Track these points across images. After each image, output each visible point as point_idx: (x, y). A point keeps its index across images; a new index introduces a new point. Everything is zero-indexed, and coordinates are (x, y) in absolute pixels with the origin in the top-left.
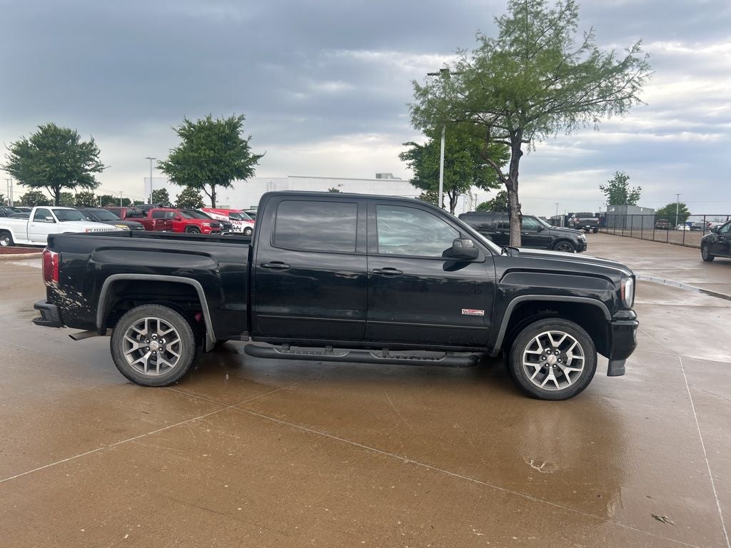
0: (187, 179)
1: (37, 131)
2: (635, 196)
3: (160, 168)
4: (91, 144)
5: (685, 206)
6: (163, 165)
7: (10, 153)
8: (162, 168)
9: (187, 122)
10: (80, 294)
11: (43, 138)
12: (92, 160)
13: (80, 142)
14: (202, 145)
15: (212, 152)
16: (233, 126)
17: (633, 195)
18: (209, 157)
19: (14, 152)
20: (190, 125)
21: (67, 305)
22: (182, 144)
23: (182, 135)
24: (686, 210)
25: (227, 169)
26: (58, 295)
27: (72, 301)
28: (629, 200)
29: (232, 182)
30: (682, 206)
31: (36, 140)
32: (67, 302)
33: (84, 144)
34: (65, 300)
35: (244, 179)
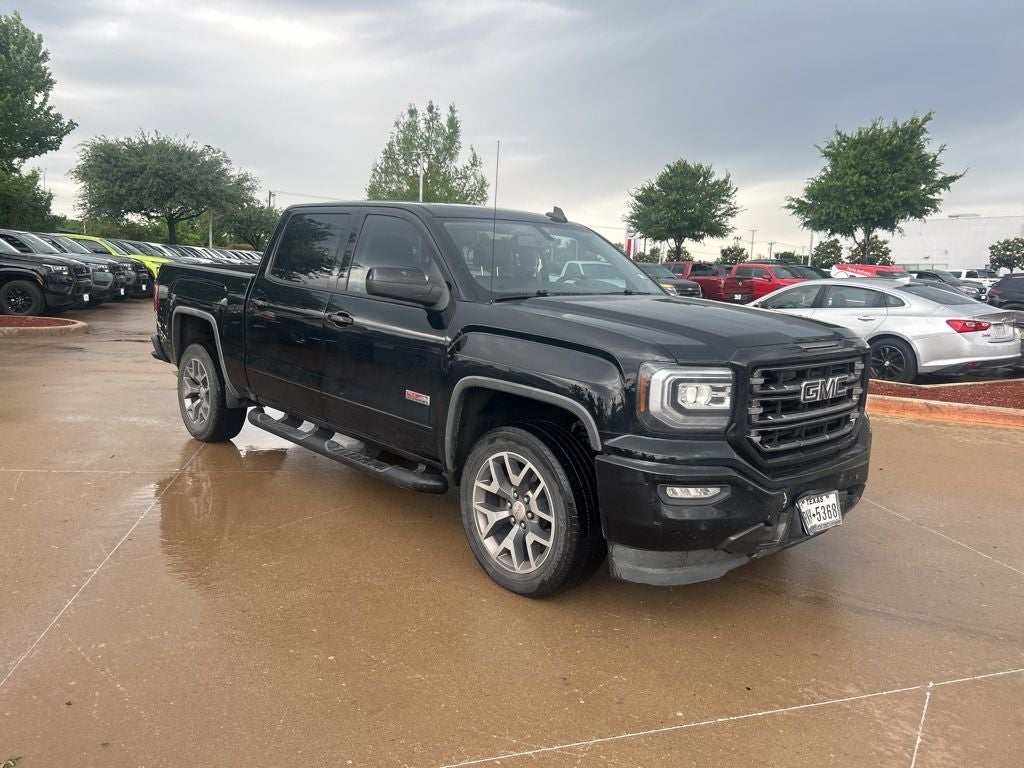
0: (826, 222)
1: (663, 170)
3: (790, 207)
4: (725, 182)
6: (793, 203)
7: (632, 200)
8: (793, 207)
9: (839, 134)
11: (671, 178)
12: (724, 202)
13: (712, 180)
14: (851, 166)
15: (864, 177)
16: (912, 133)
18: (859, 185)
19: (639, 198)
20: (844, 139)
22: (825, 169)
23: (827, 154)
25: (888, 203)
29: (901, 224)
31: (662, 182)
33: (716, 183)
35: (920, 217)
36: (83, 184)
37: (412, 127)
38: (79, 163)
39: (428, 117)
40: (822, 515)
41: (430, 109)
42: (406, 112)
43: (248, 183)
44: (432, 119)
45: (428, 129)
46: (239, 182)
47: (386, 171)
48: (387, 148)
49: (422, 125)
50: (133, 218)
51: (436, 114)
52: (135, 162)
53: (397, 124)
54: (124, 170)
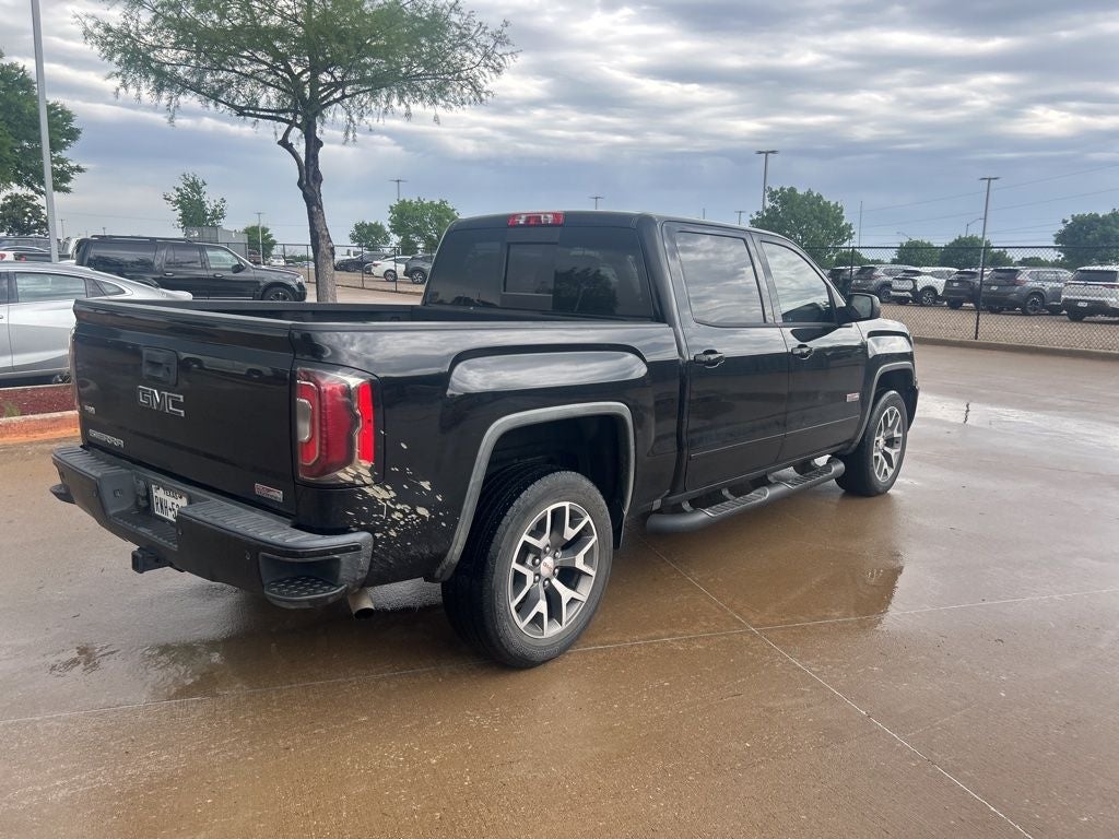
2: (218, 214)
5: (268, 230)
10: (426, 485)
17: (215, 211)
21: (395, 523)
24: (270, 236)
26: (373, 500)
27: (407, 508)
28: (211, 220)
30: (265, 230)
32: (396, 516)
34: (391, 511)
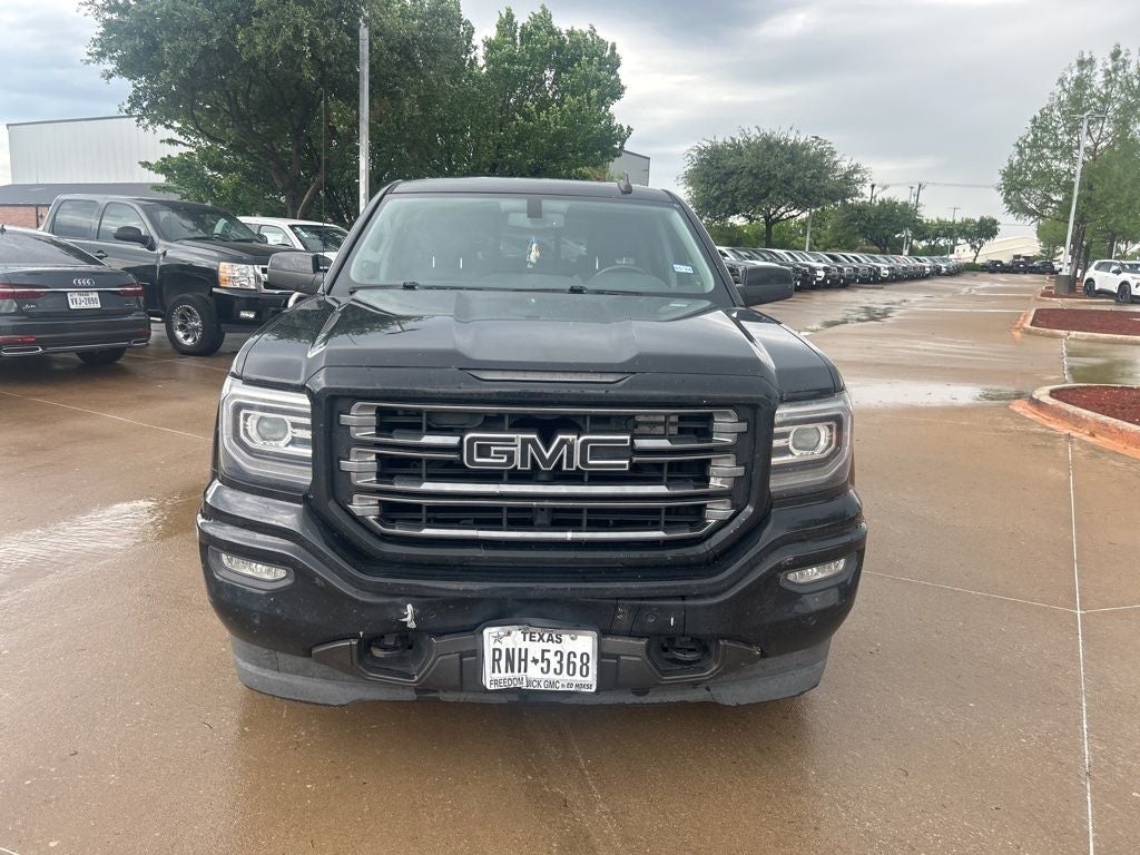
36: (690, 188)
37: (1081, 83)
38: (687, 169)
39: (1110, 67)
40: (554, 665)
41: (1115, 56)
42: (1075, 63)
43: (859, 176)
44: (1115, 70)
45: (1108, 82)
46: (847, 177)
47: (1034, 145)
48: (1038, 115)
49: (1098, 80)
50: (738, 221)
51: (1125, 61)
52: (731, 163)
53: (1061, 81)
54: (724, 171)
